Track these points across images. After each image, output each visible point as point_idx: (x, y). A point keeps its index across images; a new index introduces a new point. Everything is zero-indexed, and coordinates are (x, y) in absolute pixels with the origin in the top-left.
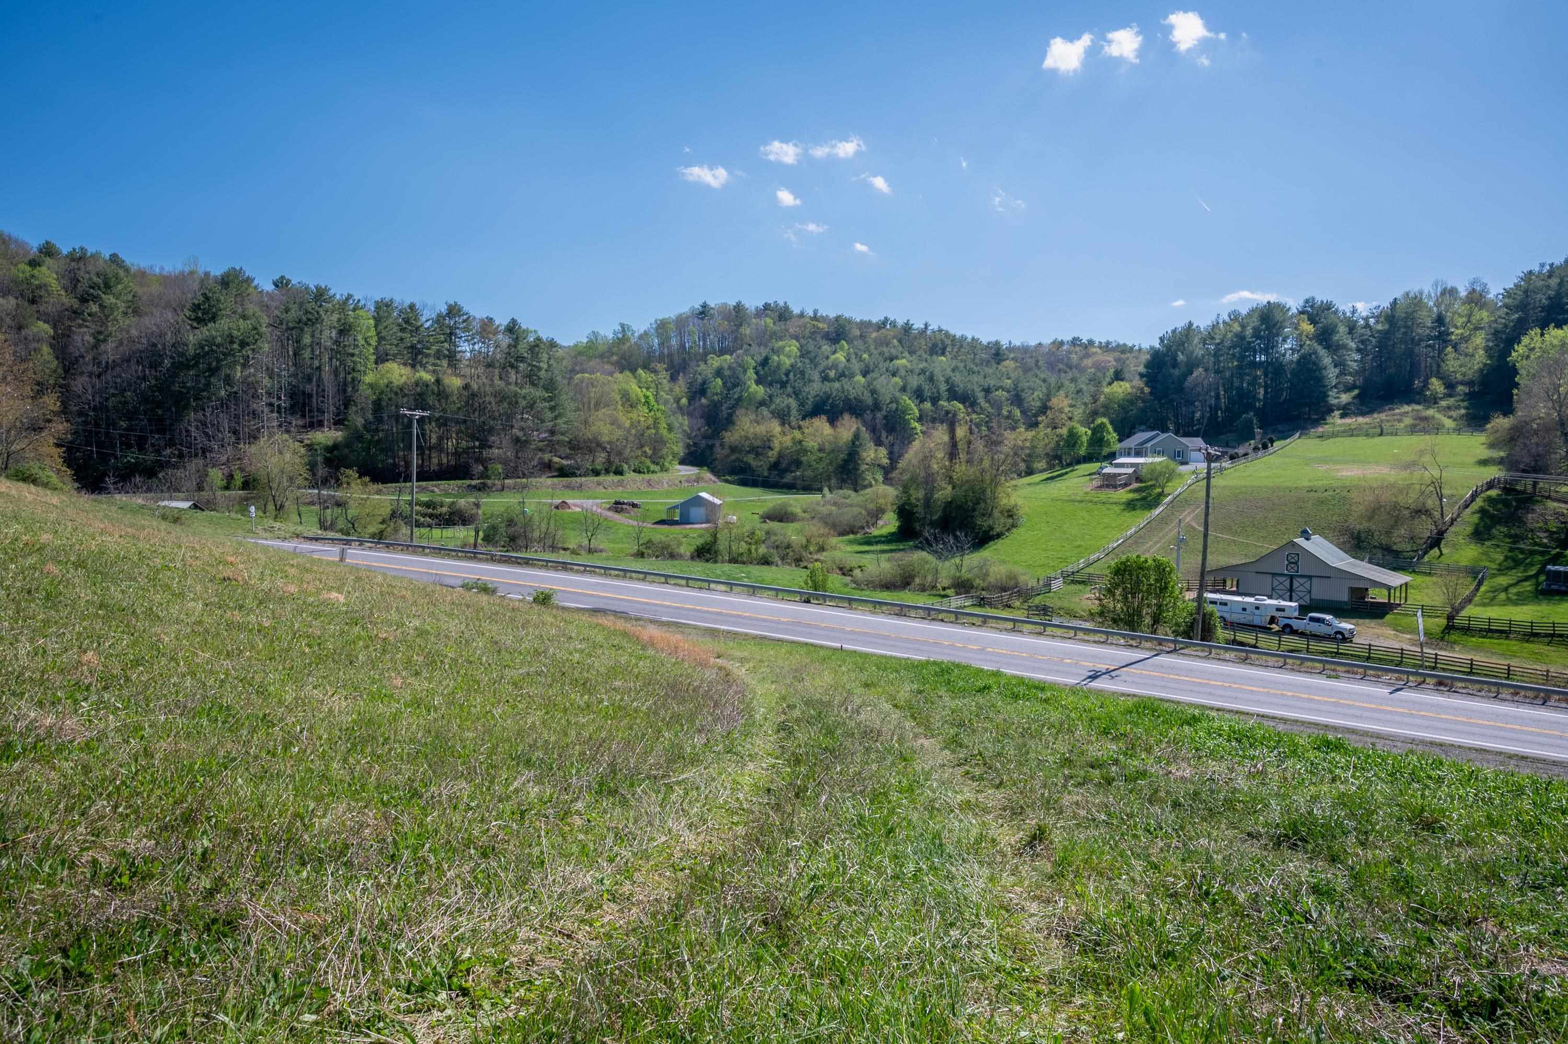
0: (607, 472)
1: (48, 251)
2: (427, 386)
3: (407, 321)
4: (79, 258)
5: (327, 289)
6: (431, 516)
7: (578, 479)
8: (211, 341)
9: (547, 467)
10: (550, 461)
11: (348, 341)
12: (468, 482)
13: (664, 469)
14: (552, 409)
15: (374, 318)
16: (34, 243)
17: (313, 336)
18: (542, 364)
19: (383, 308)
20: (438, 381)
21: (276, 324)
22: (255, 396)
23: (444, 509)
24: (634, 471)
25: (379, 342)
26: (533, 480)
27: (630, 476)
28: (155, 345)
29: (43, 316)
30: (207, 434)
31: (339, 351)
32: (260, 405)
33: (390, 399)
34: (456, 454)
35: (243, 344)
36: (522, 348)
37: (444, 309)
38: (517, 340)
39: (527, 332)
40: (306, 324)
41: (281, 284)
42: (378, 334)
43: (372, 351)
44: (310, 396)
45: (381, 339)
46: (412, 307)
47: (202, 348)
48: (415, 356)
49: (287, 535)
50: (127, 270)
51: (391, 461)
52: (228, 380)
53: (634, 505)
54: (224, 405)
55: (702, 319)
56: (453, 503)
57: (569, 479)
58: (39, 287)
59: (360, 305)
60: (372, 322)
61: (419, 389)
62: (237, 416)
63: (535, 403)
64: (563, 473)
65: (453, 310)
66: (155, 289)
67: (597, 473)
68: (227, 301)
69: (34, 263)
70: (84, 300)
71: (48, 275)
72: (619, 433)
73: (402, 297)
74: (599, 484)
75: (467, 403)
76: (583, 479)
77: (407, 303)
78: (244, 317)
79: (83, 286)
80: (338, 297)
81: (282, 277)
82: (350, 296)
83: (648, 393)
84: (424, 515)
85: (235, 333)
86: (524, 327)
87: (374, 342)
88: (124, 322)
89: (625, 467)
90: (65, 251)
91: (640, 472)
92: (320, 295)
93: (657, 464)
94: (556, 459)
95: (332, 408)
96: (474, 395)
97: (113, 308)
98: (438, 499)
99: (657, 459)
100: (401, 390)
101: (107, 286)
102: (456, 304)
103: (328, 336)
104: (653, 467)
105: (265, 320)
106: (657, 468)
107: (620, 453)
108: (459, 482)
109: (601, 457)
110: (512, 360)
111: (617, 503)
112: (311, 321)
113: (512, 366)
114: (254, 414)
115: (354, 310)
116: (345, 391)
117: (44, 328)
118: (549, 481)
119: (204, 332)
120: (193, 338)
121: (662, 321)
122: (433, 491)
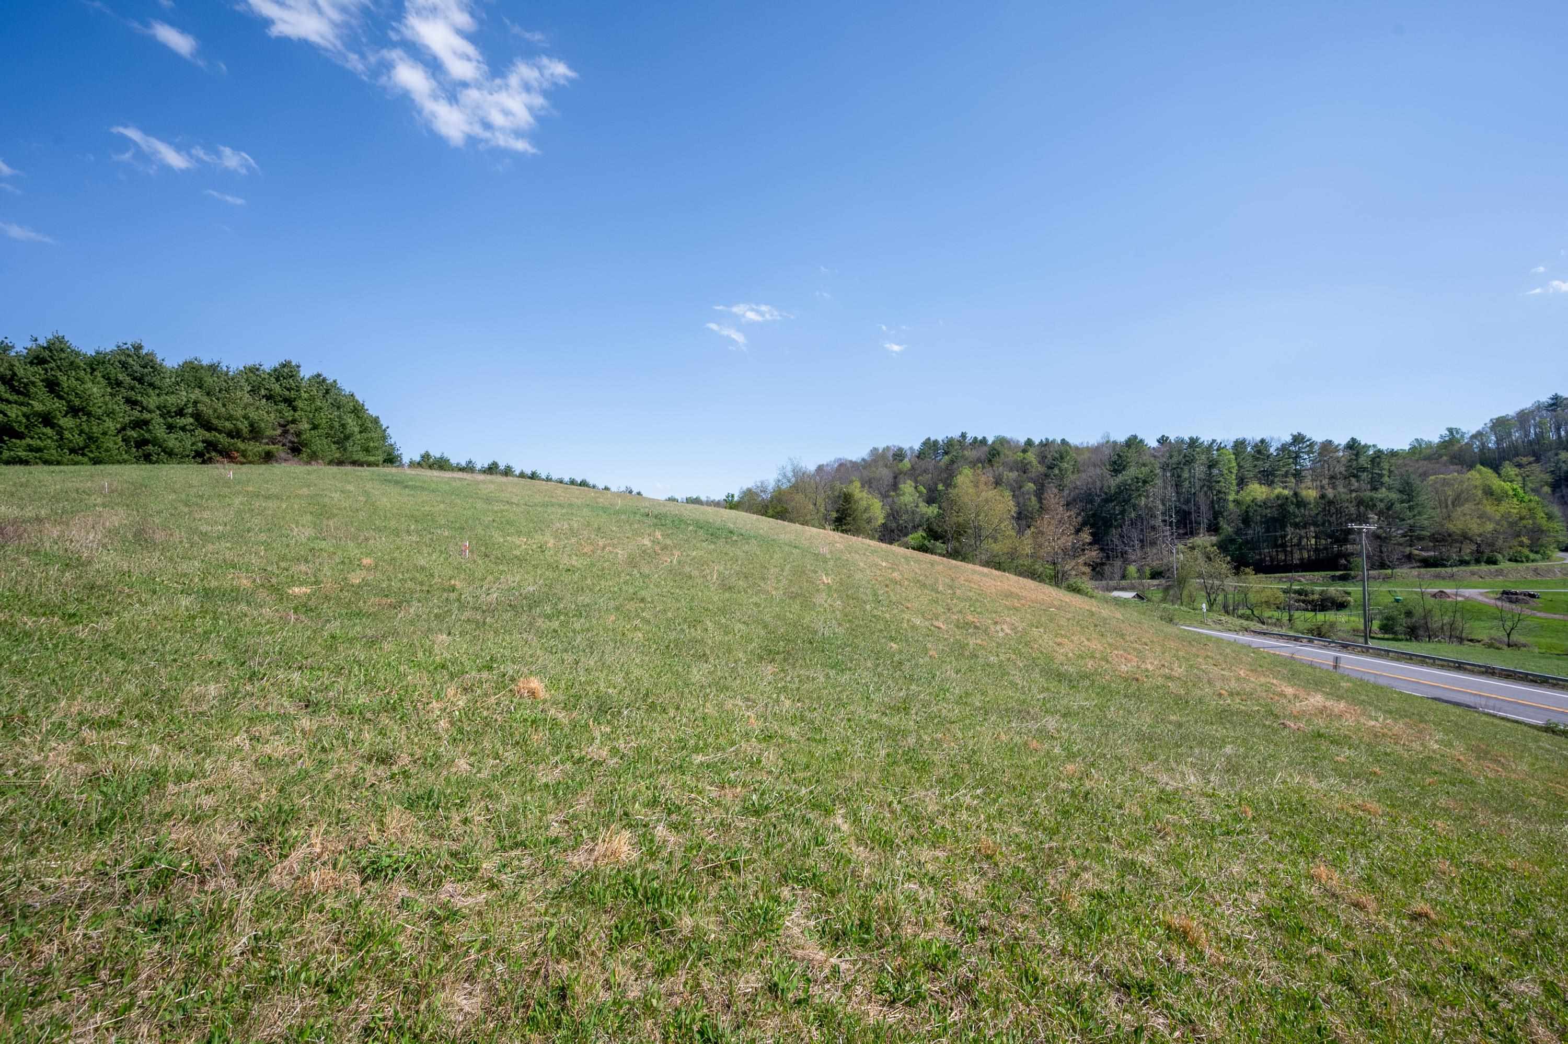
0: (1478, 561)
1: (1029, 443)
2: (1287, 498)
3: (1259, 452)
4: (1045, 445)
5: (1197, 439)
6: (1304, 601)
7: (1449, 570)
8: (1124, 483)
9: (1409, 558)
10: (1410, 554)
11: (1215, 471)
12: (1332, 573)
13: (1546, 557)
14: (1410, 508)
15: (1234, 454)
16: (1022, 440)
17: (1190, 471)
18: (1384, 472)
19: (1239, 445)
20: (1296, 494)
21: (1164, 467)
22: (1154, 516)
23: (1316, 597)
24: (1510, 560)
25: (1239, 470)
26: (1398, 571)
27: (1505, 565)
28: (1090, 489)
29: (1031, 480)
30: (1123, 542)
31: (1209, 482)
32: (1158, 522)
33: (1255, 511)
34: (1317, 550)
35: (1145, 482)
36: (1363, 461)
37: (1289, 439)
38: (1357, 455)
39: (1367, 447)
40: (1184, 464)
41: (1163, 440)
42: (1238, 464)
43: (1234, 477)
44: (1190, 513)
45: (1240, 467)
46: (1262, 441)
47: (1119, 488)
48: (1267, 477)
49: (1237, 629)
50: (1070, 447)
51: (1258, 557)
52: (1135, 507)
53: (1533, 596)
54: (1133, 523)
55: (1554, 410)
56: (1323, 591)
57: (1439, 569)
58: (1027, 464)
59: (1222, 445)
60: (1233, 457)
61: (1280, 502)
62: (1142, 530)
63: (1392, 504)
64: (1427, 563)
65: (1298, 439)
66: (1086, 455)
67: (1463, 563)
68: (1131, 454)
69: (1024, 451)
70: (1050, 467)
71: (1031, 457)
72: (1490, 527)
73: (1253, 435)
74: (1473, 573)
75: (1324, 509)
76: (1455, 569)
77: (1258, 439)
78: (1144, 465)
79: (1049, 461)
80: (1206, 443)
81: (1163, 436)
82: (1214, 441)
83: (1515, 486)
84: (1298, 601)
85: (1140, 476)
86: (1363, 443)
87: (1235, 471)
88: (1073, 477)
89: (1499, 557)
90: (1037, 442)
91: (1516, 561)
92: (1193, 442)
93: (1537, 552)
94: (1417, 552)
95: (1205, 520)
96: (1331, 503)
97: (1066, 470)
98: (1308, 588)
99: (1535, 546)
100: (1264, 503)
101: (1062, 458)
102: (1299, 434)
103: (1199, 470)
104: (1532, 556)
105: (1157, 465)
106: (1538, 556)
107: (1492, 545)
108: (1323, 573)
109: (1468, 550)
110: (1354, 472)
111: (1504, 593)
112: (1189, 461)
113: (1355, 476)
114: (1153, 528)
115: (1218, 450)
116: (1213, 507)
117: (1031, 486)
118: (1415, 572)
119: (1120, 478)
120: (1113, 482)
121: (1498, 419)
122: (1299, 581)
